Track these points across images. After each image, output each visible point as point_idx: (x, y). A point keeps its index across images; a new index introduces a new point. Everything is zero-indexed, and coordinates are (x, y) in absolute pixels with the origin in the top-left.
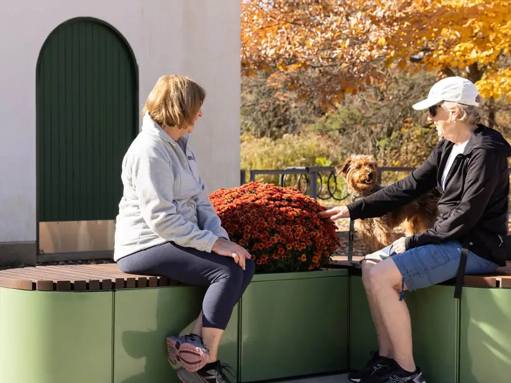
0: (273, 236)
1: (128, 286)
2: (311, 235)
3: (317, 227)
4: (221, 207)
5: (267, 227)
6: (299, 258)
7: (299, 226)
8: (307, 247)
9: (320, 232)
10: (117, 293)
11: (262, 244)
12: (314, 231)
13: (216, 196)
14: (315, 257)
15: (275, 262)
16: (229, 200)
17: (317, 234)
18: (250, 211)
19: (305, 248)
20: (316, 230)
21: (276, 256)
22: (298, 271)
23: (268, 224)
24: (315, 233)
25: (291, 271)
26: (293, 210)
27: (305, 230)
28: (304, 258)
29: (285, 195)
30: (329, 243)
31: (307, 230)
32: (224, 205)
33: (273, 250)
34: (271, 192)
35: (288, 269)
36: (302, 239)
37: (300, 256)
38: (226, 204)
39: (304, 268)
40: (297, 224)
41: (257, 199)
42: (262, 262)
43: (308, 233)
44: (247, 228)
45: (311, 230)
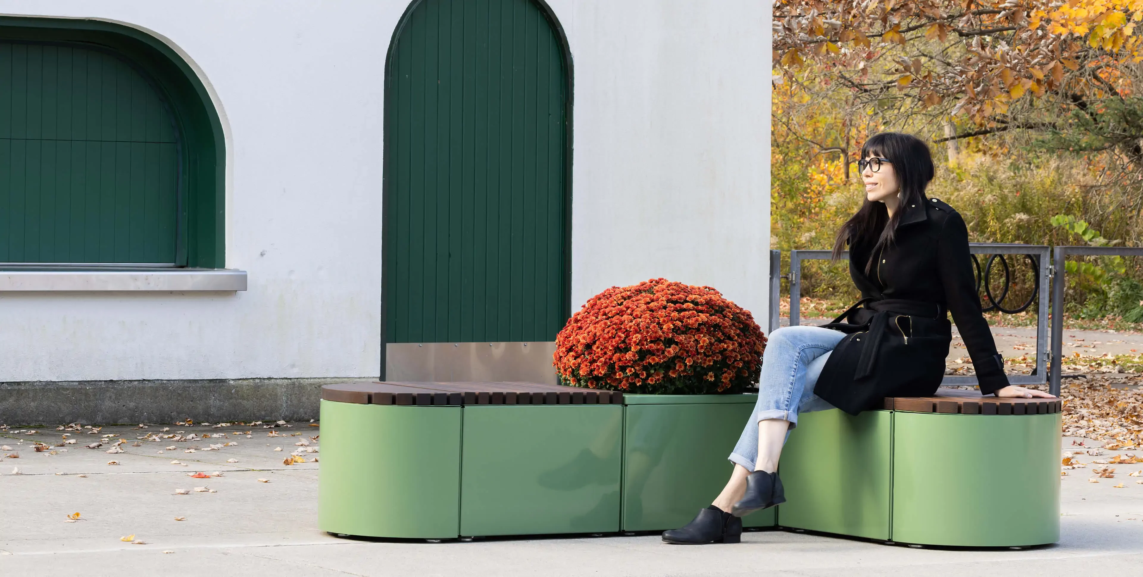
0: (670, 347)
1: (479, 402)
2: (720, 348)
3: (730, 338)
4: (607, 310)
5: (660, 336)
6: (704, 377)
7: (704, 336)
8: (715, 362)
9: (733, 344)
10: (467, 408)
11: (654, 357)
12: (725, 343)
13: (604, 296)
14: (725, 375)
15: (671, 381)
16: (619, 302)
17: (728, 347)
18: (641, 315)
19: (712, 363)
20: (727, 341)
21: (673, 373)
22: (704, 394)
23: (663, 333)
24: (725, 346)
25: (694, 393)
26: (698, 316)
27: (713, 340)
28: (711, 377)
29: (690, 296)
30: (746, 359)
31: (716, 341)
32: (613, 308)
33: (669, 365)
34: (673, 292)
35: (691, 391)
36: (709, 352)
37: (707, 375)
38: (615, 306)
39: (711, 389)
40: (702, 333)
41: (653, 301)
42: (656, 381)
43: (717, 345)
44: (636, 337)
45: (721, 341)
